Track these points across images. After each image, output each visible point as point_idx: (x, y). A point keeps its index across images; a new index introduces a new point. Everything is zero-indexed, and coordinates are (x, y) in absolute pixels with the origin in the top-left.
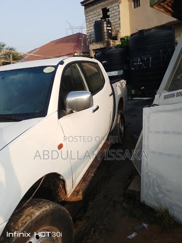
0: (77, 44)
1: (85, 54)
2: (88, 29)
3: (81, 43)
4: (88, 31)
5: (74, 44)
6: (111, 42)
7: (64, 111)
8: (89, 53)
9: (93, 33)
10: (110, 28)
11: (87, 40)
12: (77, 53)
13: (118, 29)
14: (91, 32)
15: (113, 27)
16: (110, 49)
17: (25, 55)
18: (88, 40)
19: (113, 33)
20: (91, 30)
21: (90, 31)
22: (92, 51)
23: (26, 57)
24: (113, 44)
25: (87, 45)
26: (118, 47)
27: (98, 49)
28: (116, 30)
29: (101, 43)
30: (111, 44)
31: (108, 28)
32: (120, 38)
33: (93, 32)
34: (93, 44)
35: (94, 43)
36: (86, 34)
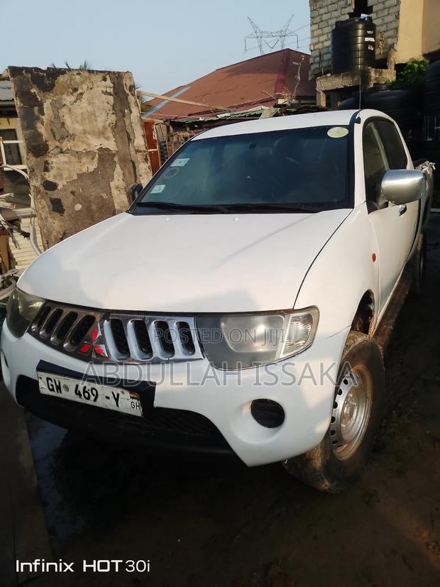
0: (282, 77)
1: (302, 102)
2: (316, 40)
3: (297, 74)
4: (314, 44)
5: (275, 77)
6: (373, 74)
7: (374, 203)
8: (314, 98)
9: (326, 51)
10: (372, 40)
11: (310, 69)
12: (283, 97)
13: (390, 41)
14: (322, 49)
15: (379, 37)
16: (377, 91)
17: (158, 100)
18: (313, 67)
19: (377, 52)
20: (322, 42)
21: (320, 46)
22: (322, 94)
23: (159, 107)
24: (376, 79)
25: (310, 79)
26: (394, 87)
27: (337, 90)
28: (386, 45)
29: (347, 75)
30: (372, 78)
31: (367, 39)
32: (393, 64)
33: (328, 47)
34: (327, 77)
35: (329, 75)
36: (309, 53)
